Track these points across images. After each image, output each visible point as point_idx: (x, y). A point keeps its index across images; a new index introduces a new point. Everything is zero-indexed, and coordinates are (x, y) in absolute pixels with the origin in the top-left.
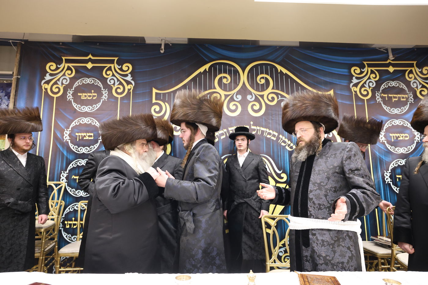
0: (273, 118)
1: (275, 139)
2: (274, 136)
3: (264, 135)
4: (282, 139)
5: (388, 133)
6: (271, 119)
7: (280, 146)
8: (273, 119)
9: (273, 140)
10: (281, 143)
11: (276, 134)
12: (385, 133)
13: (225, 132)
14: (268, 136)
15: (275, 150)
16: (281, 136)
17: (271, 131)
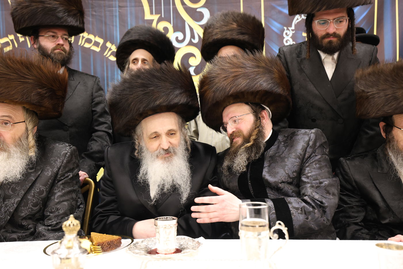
0: (94, 13)
1: (98, 49)
2: (96, 44)
3: (79, 44)
4: (110, 49)
5: (300, 32)
6: (92, 15)
7: (107, 62)
8: (95, 15)
9: (94, 51)
10: (110, 56)
11: (101, 41)
12: (294, 32)
13: (12, 41)
14: (87, 45)
15: (99, 69)
16: (109, 45)
17: (91, 37)
